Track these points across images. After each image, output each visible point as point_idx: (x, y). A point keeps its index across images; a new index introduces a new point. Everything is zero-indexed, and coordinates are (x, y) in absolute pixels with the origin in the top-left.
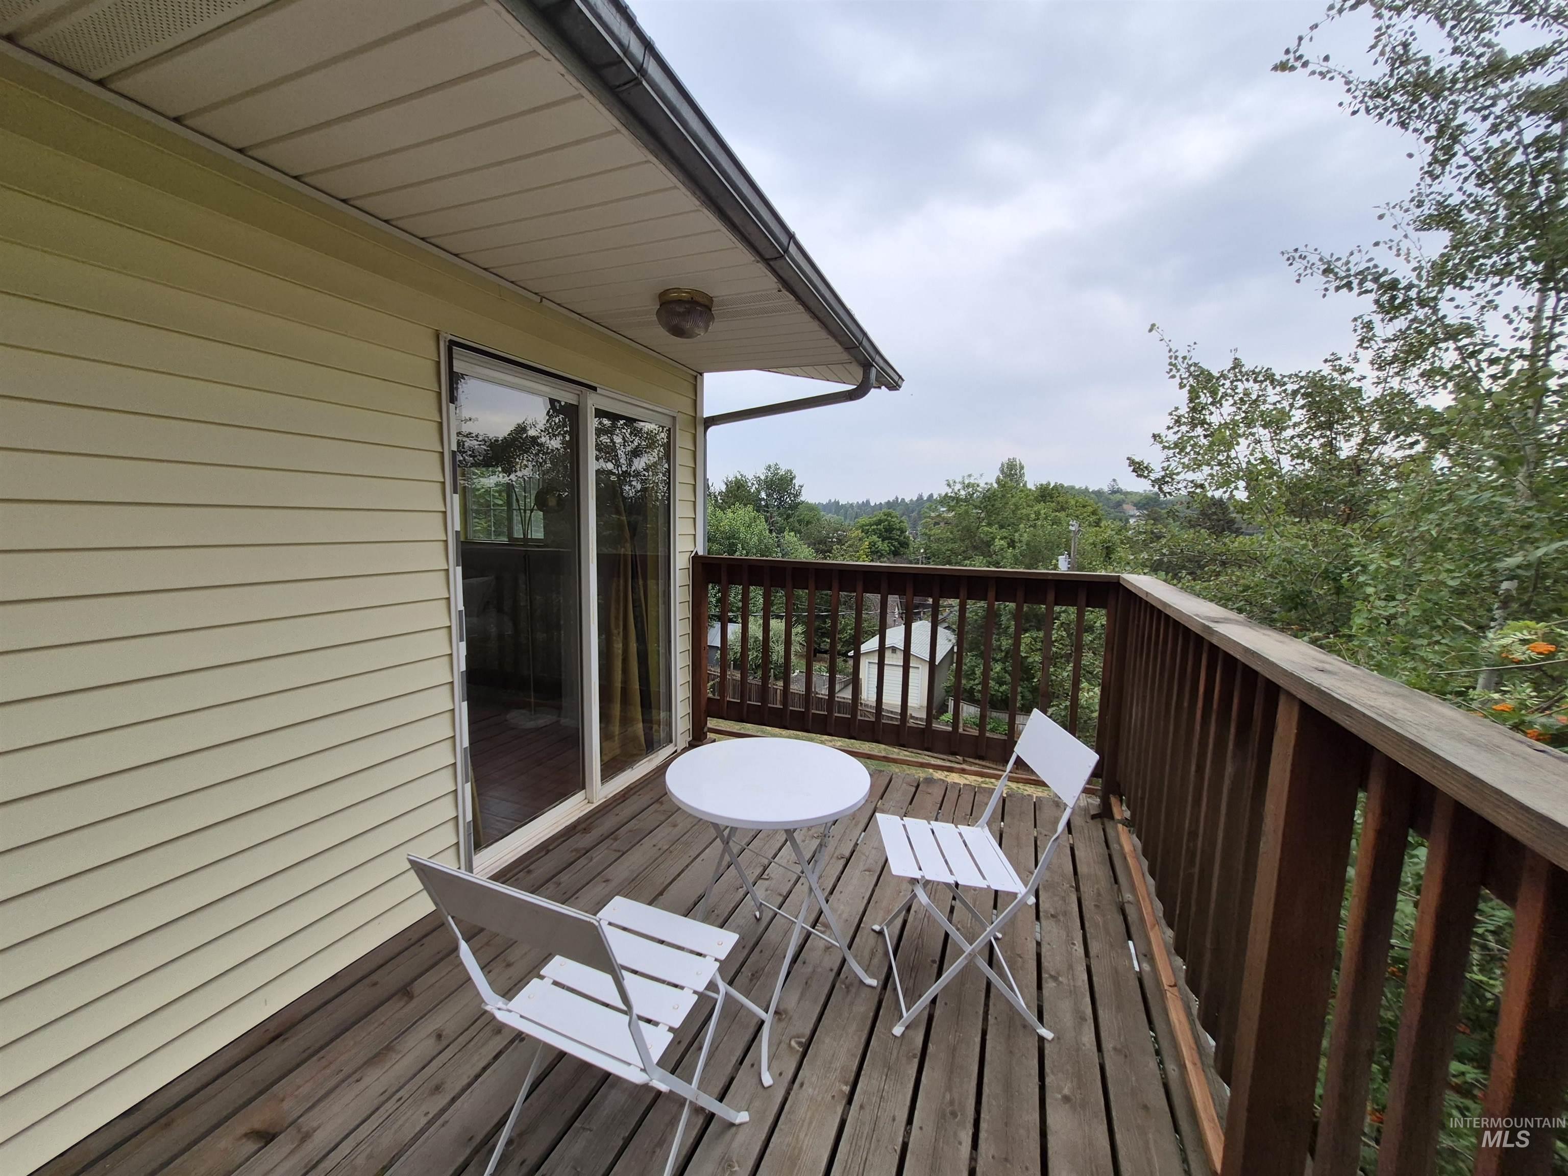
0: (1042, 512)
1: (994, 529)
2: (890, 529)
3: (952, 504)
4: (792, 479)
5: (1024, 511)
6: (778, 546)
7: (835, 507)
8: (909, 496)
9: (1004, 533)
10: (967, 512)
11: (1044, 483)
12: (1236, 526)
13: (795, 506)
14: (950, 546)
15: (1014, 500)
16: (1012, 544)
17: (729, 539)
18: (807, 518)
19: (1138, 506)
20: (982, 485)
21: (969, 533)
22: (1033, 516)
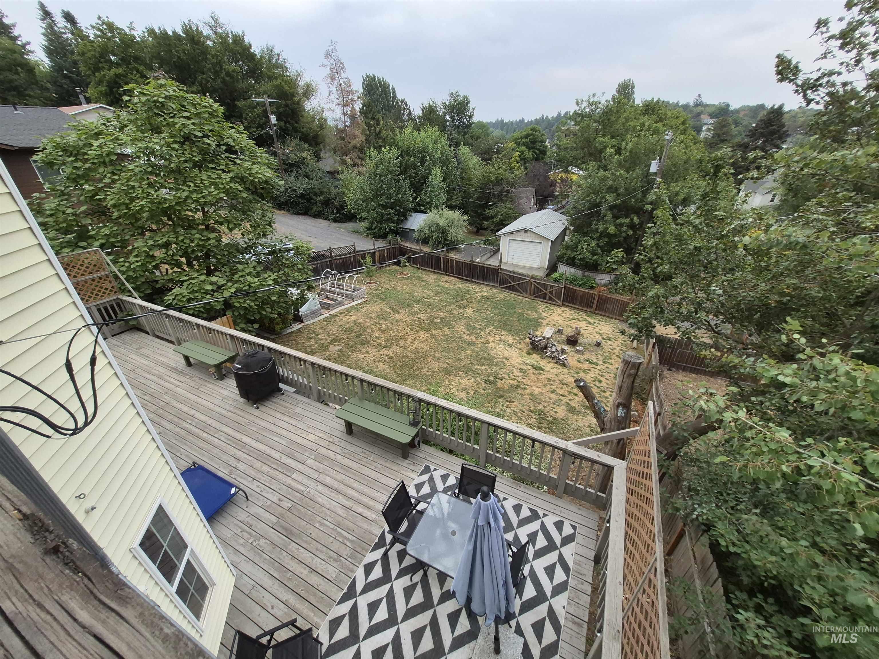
0: (647, 124)
1: (607, 139)
2: (534, 142)
3: (578, 119)
4: (467, 103)
5: (632, 123)
6: (456, 157)
7: (501, 124)
8: (551, 114)
9: (614, 142)
10: (588, 126)
11: (649, 99)
12: (784, 129)
13: (468, 126)
14: (574, 153)
15: (625, 115)
16: (619, 151)
17: (421, 152)
18: (477, 134)
19: (712, 116)
20: (603, 102)
21: (588, 142)
22: (639, 128)
